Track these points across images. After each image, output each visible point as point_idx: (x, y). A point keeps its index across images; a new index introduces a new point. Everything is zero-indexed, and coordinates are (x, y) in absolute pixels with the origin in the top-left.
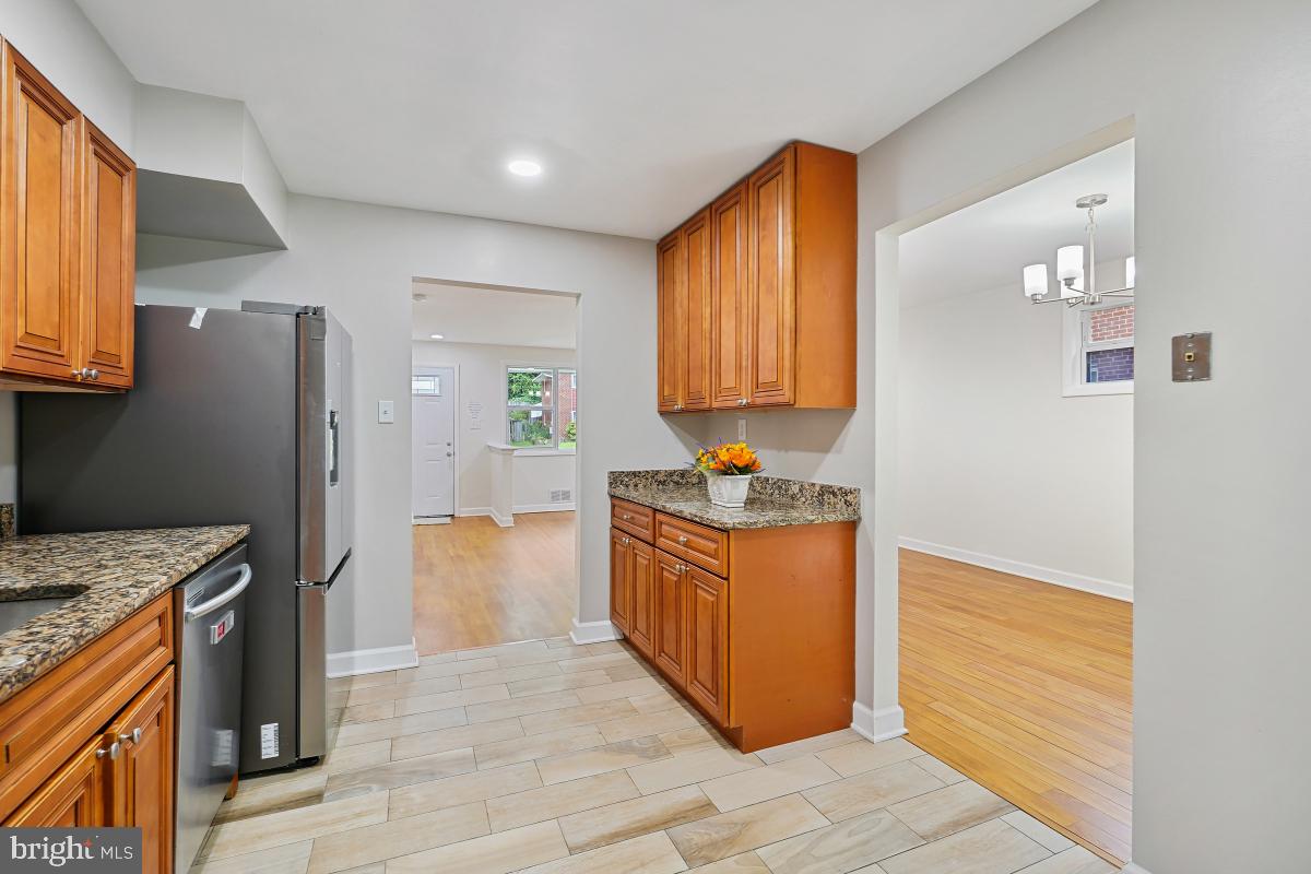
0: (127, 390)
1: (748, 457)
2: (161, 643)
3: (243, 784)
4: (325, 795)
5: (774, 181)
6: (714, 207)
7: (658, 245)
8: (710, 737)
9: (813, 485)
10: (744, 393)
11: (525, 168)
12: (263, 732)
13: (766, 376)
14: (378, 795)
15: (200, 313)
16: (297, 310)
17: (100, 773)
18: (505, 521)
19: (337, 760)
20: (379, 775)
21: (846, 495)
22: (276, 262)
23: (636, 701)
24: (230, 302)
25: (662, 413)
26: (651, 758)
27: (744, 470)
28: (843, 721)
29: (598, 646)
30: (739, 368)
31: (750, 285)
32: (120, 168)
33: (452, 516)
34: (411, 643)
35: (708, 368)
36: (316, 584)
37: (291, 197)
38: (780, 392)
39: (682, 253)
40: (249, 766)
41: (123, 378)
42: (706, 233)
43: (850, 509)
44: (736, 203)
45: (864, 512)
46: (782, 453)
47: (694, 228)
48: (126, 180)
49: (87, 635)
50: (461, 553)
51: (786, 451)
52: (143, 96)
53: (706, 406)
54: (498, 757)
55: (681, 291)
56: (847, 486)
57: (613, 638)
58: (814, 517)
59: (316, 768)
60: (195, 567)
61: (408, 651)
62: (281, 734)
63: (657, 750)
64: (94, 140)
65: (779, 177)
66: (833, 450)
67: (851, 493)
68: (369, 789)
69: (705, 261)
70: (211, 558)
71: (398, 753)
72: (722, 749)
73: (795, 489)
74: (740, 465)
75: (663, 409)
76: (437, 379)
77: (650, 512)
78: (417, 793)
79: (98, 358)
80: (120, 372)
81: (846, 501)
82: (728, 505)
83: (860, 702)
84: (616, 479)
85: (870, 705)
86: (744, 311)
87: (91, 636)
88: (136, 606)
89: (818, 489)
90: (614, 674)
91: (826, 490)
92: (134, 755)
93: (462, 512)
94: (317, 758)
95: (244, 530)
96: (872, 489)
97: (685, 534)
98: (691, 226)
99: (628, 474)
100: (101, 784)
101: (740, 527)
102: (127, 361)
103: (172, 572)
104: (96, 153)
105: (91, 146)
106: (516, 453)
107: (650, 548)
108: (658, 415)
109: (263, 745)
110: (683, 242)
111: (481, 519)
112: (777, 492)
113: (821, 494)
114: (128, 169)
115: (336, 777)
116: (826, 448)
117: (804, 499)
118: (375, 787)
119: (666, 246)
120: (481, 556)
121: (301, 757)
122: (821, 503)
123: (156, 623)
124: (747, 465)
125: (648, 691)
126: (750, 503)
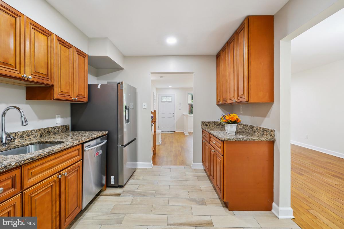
0: (87, 102)
1: (236, 118)
2: (78, 155)
3: (108, 189)
4: (121, 195)
5: (243, 30)
6: (228, 42)
7: (216, 56)
8: (220, 203)
9: (260, 128)
10: (235, 98)
11: (171, 41)
12: (111, 178)
13: (241, 93)
14: (131, 198)
15: (100, 85)
16: (118, 83)
17: (58, 180)
18: (186, 133)
19: (127, 187)
20: (133, 193)
21: (271, 132)
22: (122, 72)
23: (202, 187)
24: (105, 82)
25: (218, 105)
26: (200, 205)
27: (234, 122)
28: (269, 208)
29: (198, 170)
30: (234, 90)
31: (237, 64)
32: (84, 56)
33: (175, 131)
34: (151, 162)
35: (227, 91)
36: (122, 146)
37: (125, 57)
38: (244, 98)
39: (222, 57)
40: (108, 185)
41: (85, 99)
42: (227, 50)
43: (271, 137)
44: (234, 39)
45: (276, 138)
46: (252, 117)
47: (224, 49)
48: (85, 58)
49: (52, 152)
50: (173, 141)
51: (254, 116)
52: (90, 40)
53: (227, 102)
54: (161, 195)
55: (221, 68)
56: (271, 128)
57: (203, 168)
58: (255, 139)
59: (122, 188)
60: (88, 140)
61: (150, 164)
62: (115, 179)
63: (203, 203)
64: (77, 51)
65: (244, 29)
66: (267, 116)
67: (272, 131)
68: (130, 196)
69: (227, 59)
70: (94, 138)
71: (139, 188)
72: (222, 207)
73: (255, 129)
74: (233, 121)
75: (218, 104)
76: (171, 97)
77: (208, 134)
78: (139, 199)
79: (79, 96)
80: (84, 98)
81: (270, 134)
82: (229, 133)
83: (275, 203)
84: (204, 124)
85: (278, 205)
86: (236, 72)
87: (53, 152)
88: (68, 147)
89: (262, 129)
90: (199, 178)
91: (264, 130)
92: (68, 178)
93: (177, 131)
94: (122, 186)
95: (107, 132)
96: (279, 130)
97: (215, 141)
98: (223, 49)
99: (207, 122)
100: (58, 182)
101: (226, 140)
102: (86, 96)
103: (80, 140)
104: (77, 54)
105: (76, 53)
106: (189, 116)
107: (209, 144)
108: (217, 105)
109: (111, 181)
110: (221, 54)
111: (181, 132)
112: (250, 129)
113: (263, 131)
114: (86, 56)
115: (125, 191)
116: (264, 116)
117: (258, 132)
118: (131, 195)
119: (218, 56)
120: (177, 142)
121: (119, 185)
122: (263, 134)
123: (77, 151)
124: (235, 121)
125: (206, 185)
126: (237, 133)
